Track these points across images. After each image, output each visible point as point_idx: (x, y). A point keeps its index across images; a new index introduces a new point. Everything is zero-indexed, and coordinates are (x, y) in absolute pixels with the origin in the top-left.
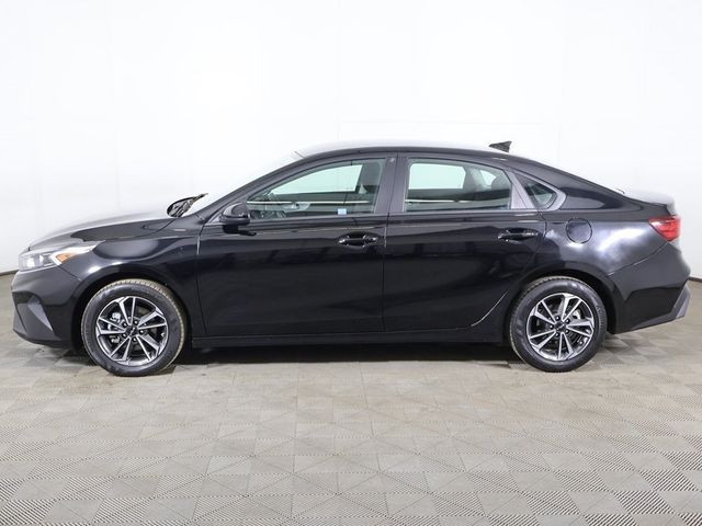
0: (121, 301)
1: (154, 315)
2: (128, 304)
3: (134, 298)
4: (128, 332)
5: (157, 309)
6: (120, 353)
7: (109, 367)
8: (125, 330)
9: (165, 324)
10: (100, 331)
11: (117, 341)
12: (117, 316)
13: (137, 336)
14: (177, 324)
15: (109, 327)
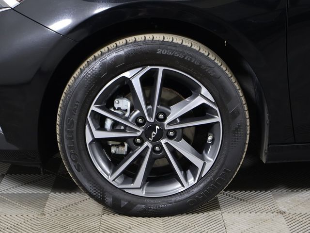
0: (134, 76)
1: (198, 101)
2: (148, 81)
3: (161, 69)
4: (147, 135)
5: (204, 91)
6: (130, 174)
7: (109, 200)
8: (140, 131)
9: (218, 119)
10: (92, 133)
11: (123, 150)
12: (123, 104)
13: (163, 141)
14: (239, 119)
15: (108, 124)
